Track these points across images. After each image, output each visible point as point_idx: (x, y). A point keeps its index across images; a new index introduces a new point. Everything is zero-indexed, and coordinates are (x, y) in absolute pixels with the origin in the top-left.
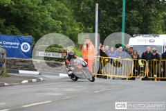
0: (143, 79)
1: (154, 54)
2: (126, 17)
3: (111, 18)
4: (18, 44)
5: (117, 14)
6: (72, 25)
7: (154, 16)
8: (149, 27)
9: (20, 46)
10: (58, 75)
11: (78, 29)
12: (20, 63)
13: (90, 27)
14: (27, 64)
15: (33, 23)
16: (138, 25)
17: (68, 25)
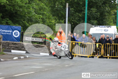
0: (99, 57)
1: (108, 40)
2: (88, 13)
3: (77, 14)
4: (11, 31)
5: (82, 11)
6: (49, 19)
7: (107, 12)
8: (104, 20)
9: (12, 33)
10: (39, 54)
11: (53, 21)
12: (12, 45)
13: (62, 20)
14: (17, 46)
15: (22, 17)
16: (97, 19)
17: (46, 18)
